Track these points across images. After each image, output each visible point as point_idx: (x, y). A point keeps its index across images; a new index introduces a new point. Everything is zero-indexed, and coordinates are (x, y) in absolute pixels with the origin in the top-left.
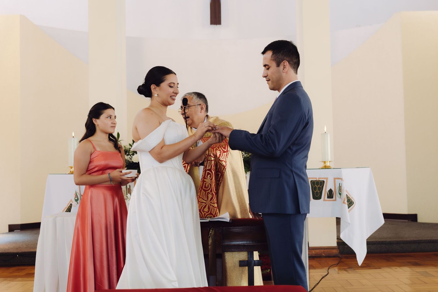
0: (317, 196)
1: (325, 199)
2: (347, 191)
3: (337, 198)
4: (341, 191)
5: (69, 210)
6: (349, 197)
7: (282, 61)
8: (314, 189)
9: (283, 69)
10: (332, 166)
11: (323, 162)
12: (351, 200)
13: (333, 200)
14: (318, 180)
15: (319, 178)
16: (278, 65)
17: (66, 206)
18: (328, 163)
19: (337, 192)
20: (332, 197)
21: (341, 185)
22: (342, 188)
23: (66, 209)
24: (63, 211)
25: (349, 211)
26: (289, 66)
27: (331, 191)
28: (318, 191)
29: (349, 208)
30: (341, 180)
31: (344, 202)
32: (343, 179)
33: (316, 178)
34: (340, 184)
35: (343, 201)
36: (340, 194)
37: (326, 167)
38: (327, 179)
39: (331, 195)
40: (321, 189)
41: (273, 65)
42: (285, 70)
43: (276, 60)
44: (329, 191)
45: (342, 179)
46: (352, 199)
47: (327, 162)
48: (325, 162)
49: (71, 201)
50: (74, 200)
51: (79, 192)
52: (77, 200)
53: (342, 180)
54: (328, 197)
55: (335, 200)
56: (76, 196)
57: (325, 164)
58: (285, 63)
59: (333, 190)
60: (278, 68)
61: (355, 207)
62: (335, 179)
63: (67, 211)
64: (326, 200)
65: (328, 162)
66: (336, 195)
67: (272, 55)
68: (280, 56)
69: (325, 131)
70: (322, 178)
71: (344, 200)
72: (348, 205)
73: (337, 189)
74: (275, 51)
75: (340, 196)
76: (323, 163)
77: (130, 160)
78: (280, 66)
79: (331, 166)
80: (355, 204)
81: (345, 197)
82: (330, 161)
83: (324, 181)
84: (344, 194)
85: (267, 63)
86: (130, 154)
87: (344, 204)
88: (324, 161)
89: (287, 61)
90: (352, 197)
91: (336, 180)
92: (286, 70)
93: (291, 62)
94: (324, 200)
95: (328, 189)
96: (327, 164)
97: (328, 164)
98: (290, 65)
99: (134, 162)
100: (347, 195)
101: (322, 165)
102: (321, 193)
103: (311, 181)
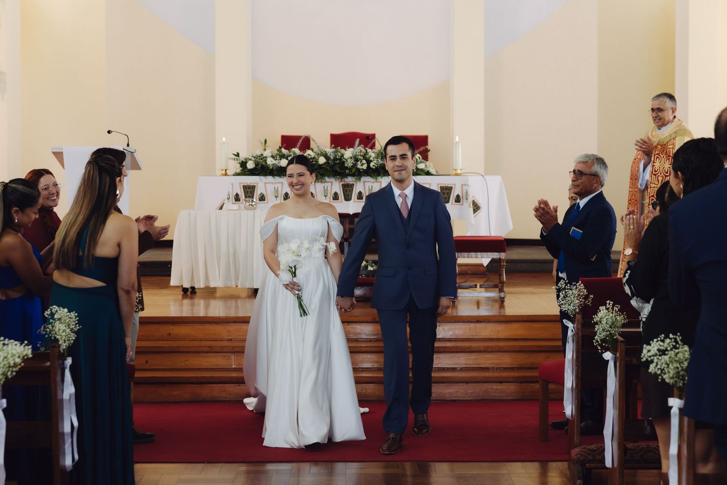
2: (473, 197)
3: (464, 202)
4: (467, 197)
5: (222, 207)
6: (476, 202)
12: (478, 205)
13: (461, 205)
14: (446, 185)
15: (448, 184)
17: (219, 205)
19: (464, 198)
20: (459, 202)
22: (469, 194)
23: (219, 208)
24: (216, 209)
25: (474, 217)
27: (458, 196)
28: (447, 196)
29: (474, 213)
30: (467, 187)
31: (469, 206)
32: (470, 184)
33: (445, 184)
34: (466, 190)
36: (467, 199)
37: (456, 175)
38: (455, 185)
39: (458, 199)
40: (449, 194)
44: (456, 196)
45: (468, 185)
47: (458, 170)
48: (456, 170)
49: (224, 200)
50: (226, 199)
51: (231, 191)
52: (228, 199)
54: (456, 202)
55: (462, 204)
56: (229, 195)
57: (456, 172)
59: (460, 195)
61: (482, 213)
62: (462, 185)
64: (454, 204)
66: (463, 200)
69: (457, 140)
70: (451, 184)
71: (470, 204)
72: (473, 210)
73: (464, 194)
77: (278, 165)
79: (461, 173)
80: (483, 209)
81: (470, 201)
82: (460, 170)
83: (452, 187)
84: (470, 199)
86: (278, 159)
87: (470, 208)
90: (478, 202)
91: (464, 186)
94: (452, 204)
95: (456, 194)
97: (459, 172)
99: (282, 166)
100: (473, 200)
102: (449, 198)
103: (441, 187)
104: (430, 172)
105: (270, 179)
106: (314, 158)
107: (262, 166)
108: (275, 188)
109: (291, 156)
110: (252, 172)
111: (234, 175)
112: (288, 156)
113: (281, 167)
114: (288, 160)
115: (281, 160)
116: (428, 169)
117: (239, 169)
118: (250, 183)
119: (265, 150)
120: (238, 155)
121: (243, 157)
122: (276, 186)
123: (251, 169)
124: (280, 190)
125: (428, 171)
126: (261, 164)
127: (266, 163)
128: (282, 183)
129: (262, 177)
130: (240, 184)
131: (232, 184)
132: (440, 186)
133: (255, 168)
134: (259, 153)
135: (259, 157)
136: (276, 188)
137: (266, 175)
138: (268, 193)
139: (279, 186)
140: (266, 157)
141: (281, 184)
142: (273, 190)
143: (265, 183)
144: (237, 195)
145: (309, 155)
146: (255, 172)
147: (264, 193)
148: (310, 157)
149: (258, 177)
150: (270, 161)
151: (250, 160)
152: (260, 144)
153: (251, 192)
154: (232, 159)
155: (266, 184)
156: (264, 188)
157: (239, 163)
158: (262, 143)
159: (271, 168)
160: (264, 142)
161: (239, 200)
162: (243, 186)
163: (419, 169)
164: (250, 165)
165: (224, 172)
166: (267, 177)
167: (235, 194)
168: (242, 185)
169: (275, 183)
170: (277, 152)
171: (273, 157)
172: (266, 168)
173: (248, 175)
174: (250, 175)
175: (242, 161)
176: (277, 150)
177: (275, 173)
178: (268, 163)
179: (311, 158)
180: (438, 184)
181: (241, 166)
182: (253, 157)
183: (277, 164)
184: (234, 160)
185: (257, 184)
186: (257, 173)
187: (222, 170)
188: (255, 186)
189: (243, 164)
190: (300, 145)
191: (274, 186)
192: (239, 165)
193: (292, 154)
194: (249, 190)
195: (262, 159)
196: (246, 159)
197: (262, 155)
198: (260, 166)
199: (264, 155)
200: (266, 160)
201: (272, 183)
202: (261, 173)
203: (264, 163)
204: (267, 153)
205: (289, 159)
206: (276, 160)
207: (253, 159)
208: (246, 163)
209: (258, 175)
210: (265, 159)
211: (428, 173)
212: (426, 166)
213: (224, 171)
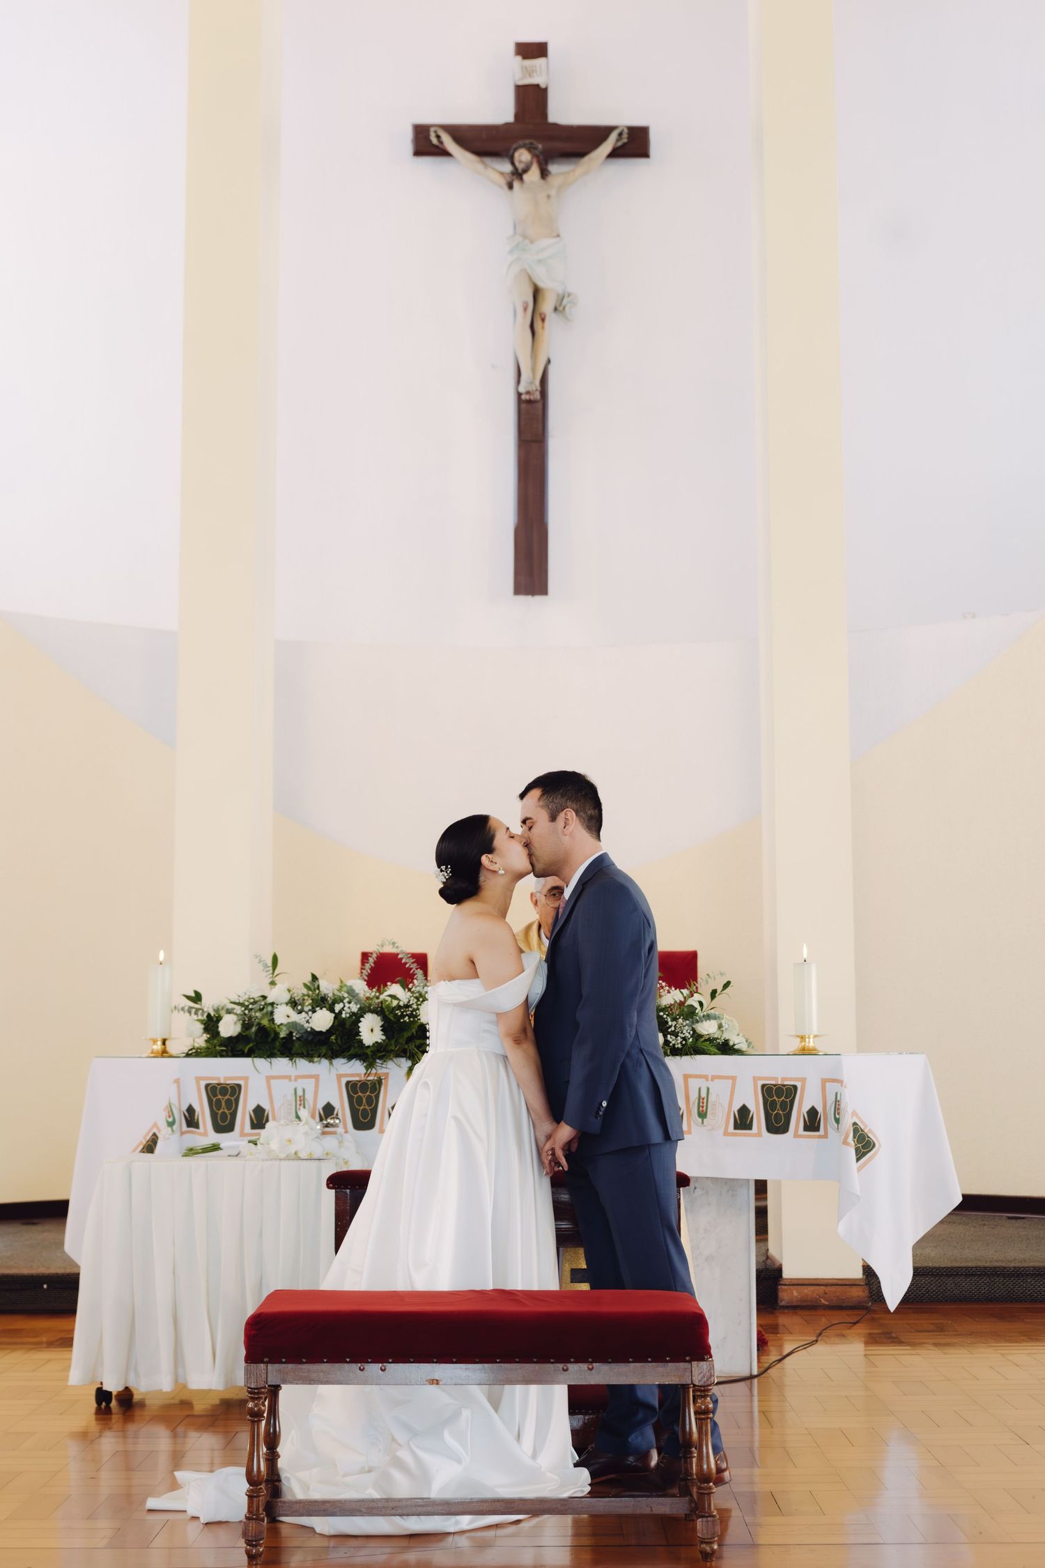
0: (777, 1125)
1: (799, 1133)
2: (854, 1114)
3: (829, 1131)
4: (838, 1114)
5: (150, 1147)
6: (862, 1131)
7: (563, 810)
8: (769, 1106)
9: (564, 828)
10: (822, 1049)
11: (798, 1036)
12: (868, 1137)
13: (820, 1137)
14: (779, 1082)
15: (783, 1079)
16: (553, 818)
17: (142, 1138)
18: (811, 1040)
19: (829, 1117)
20: (817, 1129)
21: (838, 1098)
22: (842, 1106)
23: (141, 1147)
24: (134, 1151)
25: (859, 1169)
26: (578, 820)
27: (813, 1113)
28: (781, 1112)
29: (858, 1160)
30: (837, 1086)
31: (845, 1142)
32: (845, 1080)
33: (776, 1079)
34: (836, 1094)
35: (843, 1137)
36: (837, 1121)
37: (805, 1052)
38: (803, 1080)
39: (813, 1122)
40: (788, 1107)
41: (542, 817)
42: (567, 830)
43: (548, 807)
44: (808, 1112)
45: (840, 1082)
46: (869, 1135)
47: (809, 1038)
48: (803, 1038)
49: (155, 1125)
50: (162, 1124)
51: (175, 1102)
52: (171, 1124)
53: (842, 1086)
54: (806, 1128)
55: (826, 1136)
56: (171, 1113)
57: (803, 1044)
58: (569, 814)
59: (820, 1109)
60: (553, 823)
61: (878, 1158)
62: (824, 1081)
63: (142, 1151)
64: (801, 1136)
65: (812, 1036)
66: (827, 1123)
67: (541, 796)
68: (559, 800)
69: (805, 956)
70: (791, 1079)
71: (847, 1137)
72: (857, 1150)
73: (831, 1107)
74: (547, 789)
75: (836, 1125)
76: (799, 1040)
77: (306, 1025)
78: (557, 820)
79: (818, 1048)
80: (880, 1146)
81: (848, 1126)
82: (816, 1036)
83: (795, 1087)
84: (848, 1121)
85: (529, 816)
86: (306, 1009)
87: (845, 1146)
88: (800, 1034)
89: (574, 810)
90: (870, 1130)
91: (828, 1084)
92: (570, 828)
93: (582, 814)
94: (796, 1135)
95: (806, 1108)
96: (809, 1043)
97: (811, 1043)
98: (580, 820)
99: (317, 1029)
100: (855, 1124)
101: (796, 1045)
102: (788, 1117)
103: (763, 1086)
104: (731, 1043)
105: (281, 1065)
106: (407, 1006)
107: (262, 1030)
108: (295, 1090)
109: (341, 1000)
110: (233, 1048)
111: (188, 1055)
112: (335, 1001)
113: (314, 1033)
114: (332, 1010)
115: (314, 1012)
116: (726, 1036)
117: (201, 1040)
118: (226, 1078)
119: (273, 983)
120: (197, 998)
121: (208, 1004)
122: (300, 1084)
123: (230, 1038)
124: (309, 1097)
125: (726, 1042)
126: (259, 1024)
127: (273, 1020)
128: (316, 1077)
129: (261, 1063)
130: (198, 1079)
131: (177, 1081)
132: (760, 1083)
133: (240, 1035)
134: (256, 995)
135: (255, 1002)
136: (300, 1093)
137: (271, 1055)
138: (276, 1108)
139: (309, 1085)
140: (272, 1004)
141: (313, 1080)
142: (291, 1097)
143: (269, 1078)
144: (191, 1110)
145: (393, 997)
146: (240, 1047)
147: (266, 1106)
148: (395, 1003)
149: (246, 1061)
150: (283, 1015)
151: (229, 1012)
152: (260, 967)
153: (229, 1103)
154: (183, 1009)
155: (273, 1082)
156: (266, 1093)
157: (201, 1021)
158: (266, 966)
159: (282, 1035)
160: (270, 963)
161: (197, 1126)
162: (207, 1086)
163: (701, 1036)
164: (229, 1027)
165: (158, 1046)
166: (274, 1060)
167: (185, 1108)
168: (203, 1084)
169: (297, 1078)
170: (305, 991)
171: (293, 1003)
172: (272, 1035)
173: (222, 1056)
174: (227, 1056)
175: (209, 1015)
176: (305, 985)
177: (294, 1051)
178: (278, 1021)
179: (399, 1007)
180: (755, 1079)
181: (206, 1030)
182: (238, 1004)
183: (303, 1022)
184: (190, 1012)
185: (246, 1079)
186: (246, 1050)
187: (155, 1042)
188: (239, 1086)
189: (211, 1024)
190: (372, 969)
191: (293, 1085)
192: (200, 1027)
193: (346, 995)
194: (223, 1099)
195: (261, 1010)
196: (217, 1010)
197: (264, 997)
198: (254, 1029)
199: (269, 1000)
200: (272, 1013)
201: (289, 1078)
202: (259, 1049)
203: (265, 1022)
204: (278, 994)
205: (337, 1011)
206: (300, 1012)
207: (239, 1010)
208: (219, 1019)
209: (248, 1055)
210: (267, 1007)
211: (726, 1048)
212: (720, 1026)
213: (159, 1043)
